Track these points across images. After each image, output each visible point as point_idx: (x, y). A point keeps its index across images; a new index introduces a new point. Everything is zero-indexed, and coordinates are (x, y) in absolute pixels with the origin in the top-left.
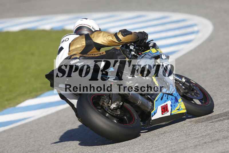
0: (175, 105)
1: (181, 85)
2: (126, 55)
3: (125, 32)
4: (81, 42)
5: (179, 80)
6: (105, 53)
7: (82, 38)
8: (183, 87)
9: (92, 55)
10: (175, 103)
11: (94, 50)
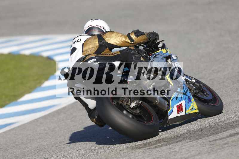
0: (189, 104)
1: (191, 85)
2: (141, 55)
3: (138, 33)
4: (94, 42)
5: (189, 80)
6: (119, 53)
7: (95, 39)
8: (194, 87)
9: (107, 54)
10: (189, 103)
11: (107, 50)
